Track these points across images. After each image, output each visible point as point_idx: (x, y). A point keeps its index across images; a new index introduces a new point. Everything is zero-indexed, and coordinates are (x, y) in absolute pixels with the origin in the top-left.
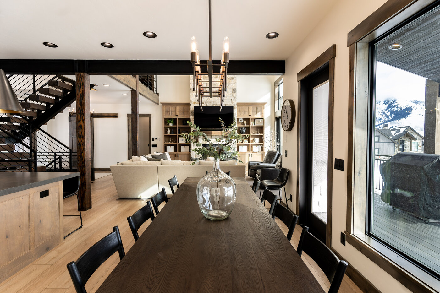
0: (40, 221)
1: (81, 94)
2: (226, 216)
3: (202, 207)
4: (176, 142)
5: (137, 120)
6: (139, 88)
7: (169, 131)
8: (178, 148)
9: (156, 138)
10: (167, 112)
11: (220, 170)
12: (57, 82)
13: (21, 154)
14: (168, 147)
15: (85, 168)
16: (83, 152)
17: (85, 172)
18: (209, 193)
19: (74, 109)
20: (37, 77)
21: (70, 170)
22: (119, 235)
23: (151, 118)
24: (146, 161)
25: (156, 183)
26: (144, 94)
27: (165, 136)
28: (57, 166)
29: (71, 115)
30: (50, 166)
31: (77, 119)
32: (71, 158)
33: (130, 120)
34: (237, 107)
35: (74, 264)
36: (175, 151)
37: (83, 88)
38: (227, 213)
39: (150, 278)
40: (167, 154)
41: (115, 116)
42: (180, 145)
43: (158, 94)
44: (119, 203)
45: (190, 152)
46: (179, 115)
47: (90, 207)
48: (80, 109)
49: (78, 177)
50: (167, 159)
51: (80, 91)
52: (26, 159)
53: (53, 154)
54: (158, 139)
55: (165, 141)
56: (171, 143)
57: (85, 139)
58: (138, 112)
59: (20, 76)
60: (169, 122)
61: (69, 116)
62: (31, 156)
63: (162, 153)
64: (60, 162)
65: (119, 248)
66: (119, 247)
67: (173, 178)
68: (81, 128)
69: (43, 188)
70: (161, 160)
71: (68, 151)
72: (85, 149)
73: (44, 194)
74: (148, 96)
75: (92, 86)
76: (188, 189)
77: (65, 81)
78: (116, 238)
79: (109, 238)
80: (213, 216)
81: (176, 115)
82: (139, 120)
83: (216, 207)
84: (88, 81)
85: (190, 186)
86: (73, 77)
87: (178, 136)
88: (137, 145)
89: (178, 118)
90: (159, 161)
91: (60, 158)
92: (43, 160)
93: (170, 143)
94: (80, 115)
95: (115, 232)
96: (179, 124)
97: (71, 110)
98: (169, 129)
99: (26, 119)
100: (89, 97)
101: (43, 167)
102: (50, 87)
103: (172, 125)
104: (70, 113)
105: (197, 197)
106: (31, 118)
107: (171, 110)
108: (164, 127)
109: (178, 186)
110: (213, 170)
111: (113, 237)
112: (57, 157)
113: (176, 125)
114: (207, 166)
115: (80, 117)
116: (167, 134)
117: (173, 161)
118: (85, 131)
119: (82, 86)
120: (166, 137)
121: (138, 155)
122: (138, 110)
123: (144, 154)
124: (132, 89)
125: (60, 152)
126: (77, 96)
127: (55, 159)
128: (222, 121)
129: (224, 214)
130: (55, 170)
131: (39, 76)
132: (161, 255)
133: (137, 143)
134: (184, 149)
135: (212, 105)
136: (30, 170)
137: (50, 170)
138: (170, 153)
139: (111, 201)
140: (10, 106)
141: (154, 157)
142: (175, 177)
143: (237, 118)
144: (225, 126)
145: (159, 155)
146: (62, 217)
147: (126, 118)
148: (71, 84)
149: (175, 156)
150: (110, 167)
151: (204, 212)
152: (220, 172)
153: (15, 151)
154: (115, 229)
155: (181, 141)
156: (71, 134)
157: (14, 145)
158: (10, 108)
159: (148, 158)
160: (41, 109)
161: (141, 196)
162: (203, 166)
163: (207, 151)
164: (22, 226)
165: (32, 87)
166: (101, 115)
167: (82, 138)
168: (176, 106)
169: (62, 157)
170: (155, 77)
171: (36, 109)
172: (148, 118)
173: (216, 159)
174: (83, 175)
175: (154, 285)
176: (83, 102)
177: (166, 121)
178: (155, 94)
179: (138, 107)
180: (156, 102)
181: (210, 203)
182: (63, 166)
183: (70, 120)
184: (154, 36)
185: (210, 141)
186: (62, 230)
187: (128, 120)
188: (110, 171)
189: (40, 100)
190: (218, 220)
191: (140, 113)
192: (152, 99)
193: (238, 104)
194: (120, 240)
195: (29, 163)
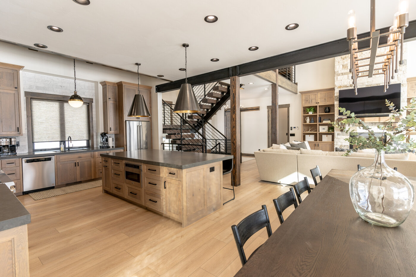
0: (210, 189)
1: (233, 94)
2: (395, 224)
3: (356, 205)
4: (316, 131)
5: (276, 110)
6: (279, 81)
7: (308, 120)
8: (318, 137)
9: (295, 128)
10: (306, 100)
11: (385, 165)
12: (218, 87)
13: (198, 140)
14: (307, 136)
15: (236, 152)
16: (235, 140)
17: (236, 156)
18: (367, 190)
19: (228, 106)
20: (207, 85)
21: (226, 153)
22: (267, 213)
23: (290, 108)
24: (285, 150)
25: (296, 171)
26: (283, 86)
27: (303, 125)
28: (218, 150)
29: (226, 111)
30: (214, 150)
31: (231, 113)
32: (226, 145)
33: (270, 112)
34: (408, 83)
35: (236, 227)
36: (315, 141)
37: (235, 89)
38: (397, 221)
39: (299, 263)
40: (306, 143)
41: (257, 109)
42: (321, 134)
43: (296, 84)
44: (261, 185)
45: (333, 142)
46: (320, 102)
47: (240, 184)
48: (233, 105)
49: (231, 160)
50: (306, 148)
51: (233, 91)
52: (200, 144)
53: (215, 141)
54: (297, 128)
55: (304, 130)
56: (311, 132)
57: (236, 129)
58: (278, 104)
59: (198, 86)
60: (308, 111)
61: (225, 112)
62: (203, 142)
63: (301, 142)
64: (220, 147)
65: (267, 225)
66: (267, 223)
67: (316, 168)
68: (234, 121)
69: (211, 165)
70: (301, 149)
71: (224, 138)
72: (236, 137)
73: (212, 169)
74: (287, 87)
75: (241, 85)
76: (334, 182)
77: (222, 85)
78: (265, 215)
79: (259, 213)
80: (373, 220)
81: (317, 103)
82: (278, 110)
83: (377, 209)
84: (239, 82)
85: (337, 179)
86: (228, 81)
87: (319, 124)
88: (276, 134)
89: (319, 106)
90: (299, 149)
91: (219, 144)
92: (210, 145)
93: (309, 132)
94: (233, 109)
95: (264, 210)
96: (320, 112)
97: (226, 107)
98: (308, 117)
99: (200, 116)
100: (239, 96)
101: (210, 150)
102: (213, 91)
103: (312, 113)
104: (225, 110)
105: (350, 193)
106: (203, 115)
107: (311, 98)
108: (303, 116)
109: (321, 177)
110: (374, 165)
111: (262, 214)
112: (217, 143)
113: (317, 113)
114: (358, 159)
115: (233, 112)
116: (306, 123)
117: (314, 151)
118: (236, 123)
119: (235, 87)
120: (306, 126)
121: (277, 143)
122: (278, 101)
123: (283, 143)
124: (272, 82)
125: (220, 140)
126: (231, 95)
127: (217, 145)
128: (390, 103)
129: (393, 221)
130: (216, 153)
131: (208, 84)
132: (309, 244)
133: (276, 132)
134: (326, 139)
135: (365, 86)
136: (203, 152)
137: (213, 153)
138: (309, 142)
139: (255, 182)
140: (194, 108)
141: (292, 145)
142: (317, 167)
143: (408, 99)
144: (395, 109)
145: (298, 144)
146: (222, 188)
147: (267, 110)
148: (226, 87)
149: (315, 145)
150: (254, 152)
151: (359, 211)
152: (385, 168)
153: (194, 138)
154: (263, 207)
155: (323, 129)
156: (226, 126)
157: (194, 134)
158: (194, 109)
159: (287, 146)
160: (208, 108)
161: (280, 182)
162: (352, 159)
163: (366, 141)
164: (200, 189)
165: (203, 93)
166: (246, 109)
167: (234, 129)
168: (316, 93)
169: (221, 143)
170: (293, 67)
171: (205, 109)
172: (287, 109)
173: (378, 151)
174: (235, 158)
175: (305, 272)
176: (235, 99)
177: (305, 110)
178: (294, 85)
179: (278, 98)
180: (295, 92)
181: (369, 203)
182: (222, 150)
183: (225, 115)
184: (297, 26)
185: (369, 128)
186: (222, 199)
187: (268, 111)
188: (254, 156)
189: (208, 101)
190: (383, 227)
191: (279, 104)
192: (291, 90)
193: (409, 80)
194: (268, 218)
195: (203, 147)
